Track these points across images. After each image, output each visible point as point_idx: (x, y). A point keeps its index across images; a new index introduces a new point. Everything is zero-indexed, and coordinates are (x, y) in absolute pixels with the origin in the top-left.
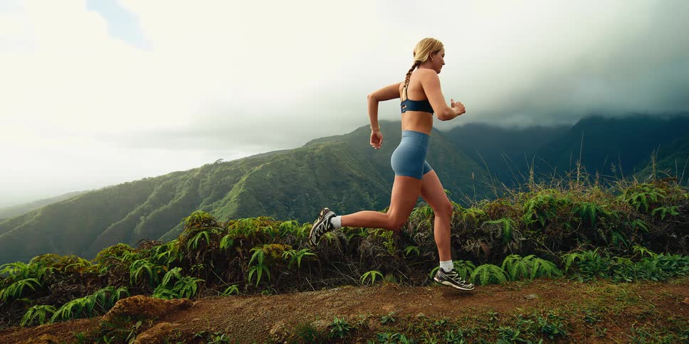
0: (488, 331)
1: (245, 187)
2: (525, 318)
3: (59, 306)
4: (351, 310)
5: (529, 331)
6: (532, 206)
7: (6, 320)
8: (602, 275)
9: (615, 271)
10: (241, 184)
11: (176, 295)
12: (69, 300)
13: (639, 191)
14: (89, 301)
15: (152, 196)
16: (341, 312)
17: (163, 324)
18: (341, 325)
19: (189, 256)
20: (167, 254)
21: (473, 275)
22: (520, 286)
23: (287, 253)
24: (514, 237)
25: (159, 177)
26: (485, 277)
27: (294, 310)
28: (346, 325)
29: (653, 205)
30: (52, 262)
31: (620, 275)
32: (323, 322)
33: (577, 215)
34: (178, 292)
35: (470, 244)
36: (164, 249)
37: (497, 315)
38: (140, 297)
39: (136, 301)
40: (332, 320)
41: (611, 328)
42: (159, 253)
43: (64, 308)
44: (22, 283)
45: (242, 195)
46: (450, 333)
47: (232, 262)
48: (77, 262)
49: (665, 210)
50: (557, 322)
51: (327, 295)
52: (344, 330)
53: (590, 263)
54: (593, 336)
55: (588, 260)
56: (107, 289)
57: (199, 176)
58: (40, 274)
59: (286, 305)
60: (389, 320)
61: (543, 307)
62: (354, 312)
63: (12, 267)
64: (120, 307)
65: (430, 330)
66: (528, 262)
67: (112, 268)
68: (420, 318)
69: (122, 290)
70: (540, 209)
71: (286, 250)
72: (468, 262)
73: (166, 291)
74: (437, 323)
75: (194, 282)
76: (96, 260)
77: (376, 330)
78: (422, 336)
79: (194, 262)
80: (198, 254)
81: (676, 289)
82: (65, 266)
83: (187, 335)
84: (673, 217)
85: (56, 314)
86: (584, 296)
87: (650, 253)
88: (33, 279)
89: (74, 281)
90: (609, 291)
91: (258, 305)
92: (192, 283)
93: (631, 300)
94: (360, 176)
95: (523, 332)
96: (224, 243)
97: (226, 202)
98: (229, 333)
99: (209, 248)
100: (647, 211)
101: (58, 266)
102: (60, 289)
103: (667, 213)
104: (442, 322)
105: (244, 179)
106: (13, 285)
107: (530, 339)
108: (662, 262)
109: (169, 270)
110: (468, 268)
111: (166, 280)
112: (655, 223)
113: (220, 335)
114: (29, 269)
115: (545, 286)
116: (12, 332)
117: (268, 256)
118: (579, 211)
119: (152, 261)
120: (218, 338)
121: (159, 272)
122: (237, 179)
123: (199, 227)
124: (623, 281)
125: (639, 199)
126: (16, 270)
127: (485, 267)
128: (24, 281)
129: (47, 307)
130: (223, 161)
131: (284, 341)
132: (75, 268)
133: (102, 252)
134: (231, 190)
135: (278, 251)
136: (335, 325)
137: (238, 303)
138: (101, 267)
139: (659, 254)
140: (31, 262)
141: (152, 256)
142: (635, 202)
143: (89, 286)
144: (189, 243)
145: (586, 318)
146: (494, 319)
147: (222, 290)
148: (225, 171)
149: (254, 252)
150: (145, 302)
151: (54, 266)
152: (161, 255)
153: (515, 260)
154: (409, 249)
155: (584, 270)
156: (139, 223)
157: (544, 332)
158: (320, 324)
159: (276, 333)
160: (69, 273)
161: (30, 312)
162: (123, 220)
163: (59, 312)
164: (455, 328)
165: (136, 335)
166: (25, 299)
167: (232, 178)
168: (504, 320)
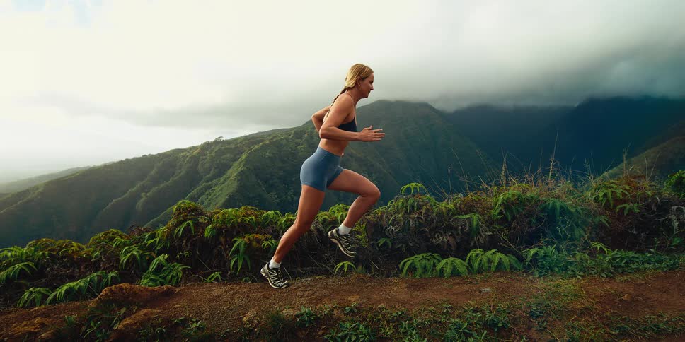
0: (440, 323)
1: (244, 166)
2: (475, 311)
3: (54, 289)
4: (319, 300)
5: (476, 323)
6: (500, 202)
7: (5, 301)
8: (557, 269)
9: (569, 267)
10: (241, 163)
11: (163, 280)
12: (64, 283)
13: (607, 188)
14: (82, 284)
15: (153, 172)
16: (310, 302)
17: (146, 311)
18: (307, 314)
19: (176, 243)
20: (156, 241)
21: (439, 267)
22: (479, 279)
23: (266, 243)
24: (481, 231)
25: (159, 154)
26: (448, 270)
27: (268, 298)
28: (312, 315)
29: (618, 201)
30: (47, 246)
31: (573, 271)
32: (291, 312)
33: (543, 211)
34: (165, 278)
35: (439, 237)
36: (153, 236)
37: (451, 308)
38: (125, 285)
39: (121, 289)
40: (300, 310)
41: (551, 322)
42: (148, 240)
43: (59, 291)
44: (19, 266)
45: (242, 173)
46: (405, 323)
47: (216, 251)
48: (73, 246)
49: (628, 207)
50: (503, 316)
51: (300, 285)
52: (310, 319)
53: (548, 258)
54: (533, 329)
55: (546, 255)
56: (99, 273)
57: (198, 153)
58: (36, 258)
59: (261, 294)
60: (351, 310)
61: (494, 300)
62: (321, 302)
63: (10, 251)
64: (106, 294)
65: (388, 321)
66: (490, 256)
67: (103, 253)
68: (380, 309)
69: (113, 274)
70: (507, 205)
71: (267, 240)
72: (435, 255)
73: (153, 277)
74: (395, 314)
75: (180, 268)
76: (88, 245)
77: (339, 319)
78: (380, 326)
79: (181, 249)
80: (184, 241)
81: (621, 285)
82: (60, 250)
83: (167, 321)
84: (635, 214)
85: (51, 296)
86: (535, 290)
87: (606, 250)
88: (30, 264)
89: (68, 265)
90: (559, 286)
91: (235, 293)
92: (178, 268)
93: (576, 296)
94: (359, 155)
95: (470, 324)
96: (207, 232)
97: (225, 180)
98: (206, 319)
99: (194, 237)
100: (611, 208)
101: (53, 250)
102: (56, 272)
103: (630, 210)
104: (400, 313)
105: (243, 157)
106: (11, 268)
107: (476, 331)
108: (614, 258)
109: (157, 257)
110: (435, 261)
111: (153, 267)
112: (618, 219)
113: (197, 322)
114: (26, 253)
115: (501, 280)
116: (9, 313)
117: (248, 245)
118: (546, 207)
119: (141, 248)
120: (195, 325)
121: (147, 258)
122: (238, 157)
123: (186, 216)
124: (574, 276)
125: (605, 195)
126: (13, 253)
127: (449, 260)
128: (20, 265)
129: (42, 290)
130: (222, 139)
131: (254, 328)
132: (70, 252)
133: (95, 237)
134: (230, 167)
135: (259, 241)
136: (302, 315)
137: (217, 291)
138: (94, 251)
139: (613, 250)
140: (27, 246)
141: (142, 242)
142: (601, 199)
143: (82, 270)
144: (176, 231)
145: (531, 312)
146: (447, 312)
147: (206, 276)
148: (225, 149)
149: (236, 241)
150: (130, 290)
151: (49, 250)
152: (149, 242)
153: (478, 254)
154: (382, 241)
155: (542, 265)
156: (139, 199)
157: (490, 325)
158: (287, 313)
159: (248, 321)
160: (63, 257)
161: (27, 294)
162: (124, 196)
163: (54, 294)
164: (411, 320)
165: (121, 320)
166: (23, 282)
167: (232, 156)
168: (457, 312)
